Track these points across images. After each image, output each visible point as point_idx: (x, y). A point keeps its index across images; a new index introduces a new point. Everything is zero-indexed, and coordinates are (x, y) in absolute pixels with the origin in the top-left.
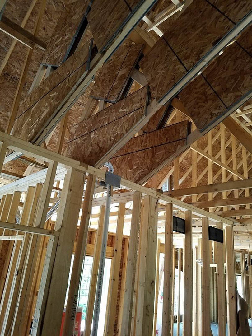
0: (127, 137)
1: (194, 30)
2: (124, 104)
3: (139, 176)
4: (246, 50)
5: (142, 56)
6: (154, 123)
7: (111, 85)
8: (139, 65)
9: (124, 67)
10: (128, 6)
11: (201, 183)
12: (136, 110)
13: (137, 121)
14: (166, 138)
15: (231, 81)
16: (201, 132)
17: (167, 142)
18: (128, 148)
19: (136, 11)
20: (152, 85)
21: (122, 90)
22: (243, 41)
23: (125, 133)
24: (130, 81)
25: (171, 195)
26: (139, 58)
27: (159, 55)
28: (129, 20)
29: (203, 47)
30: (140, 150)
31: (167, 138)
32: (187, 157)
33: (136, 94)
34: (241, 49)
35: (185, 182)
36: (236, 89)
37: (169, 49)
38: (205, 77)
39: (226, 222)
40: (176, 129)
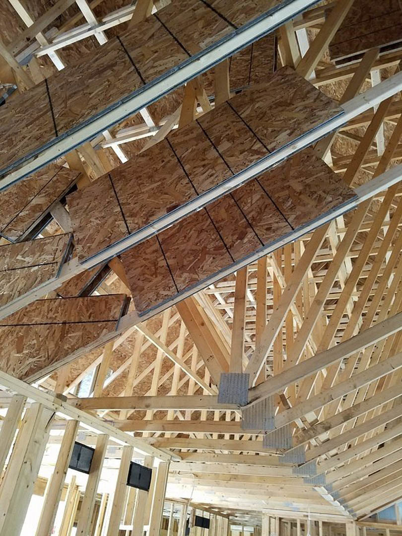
0: (19, 302)
1: (150, 182)
2: (27, 249)
3: (28, 368)
4: (215, 223)
5: (74, 188)
6: (76, 285)
7: (16, 213)
8: (66, 201)
9: (44, 195)
10: (55, 127)
11: (144, 383)
12: (44, 264)
13: (41, 282)
14: (89, 313)
15: (189, 257)
16: (140, 316)
17: (89, 321)
18: (24, 315)
19: (63, 139)
20: (78, 236)
21: (30, 226)
22: (214, 211)
23: (15, 296)
24: (48, 218)
25: (80, 405)
26: (69, 190)
27: (98, 197)
28: (50, 147)
29: (156, 208)
30: (44, 323)
31: (91, 314)
32: (132, 338)
33: (52, 240)
34: (209, 221)
35: (121, 378)
36: (193, 270)
37: (113, 193)
38: (160, 240)
39: (161, 456)
40: (106, 303)
